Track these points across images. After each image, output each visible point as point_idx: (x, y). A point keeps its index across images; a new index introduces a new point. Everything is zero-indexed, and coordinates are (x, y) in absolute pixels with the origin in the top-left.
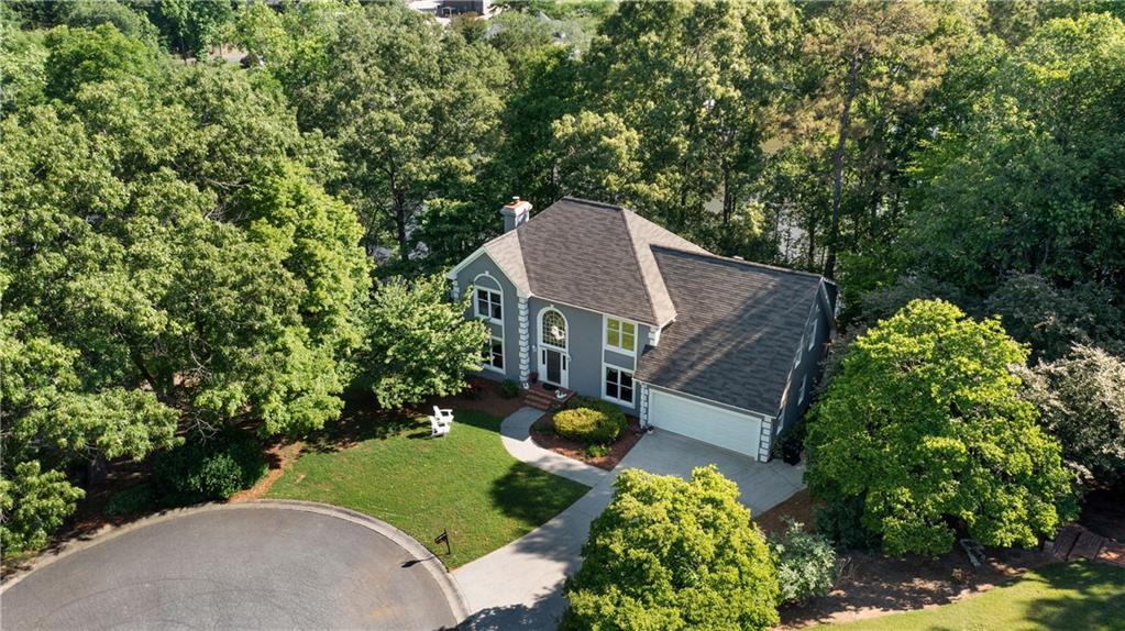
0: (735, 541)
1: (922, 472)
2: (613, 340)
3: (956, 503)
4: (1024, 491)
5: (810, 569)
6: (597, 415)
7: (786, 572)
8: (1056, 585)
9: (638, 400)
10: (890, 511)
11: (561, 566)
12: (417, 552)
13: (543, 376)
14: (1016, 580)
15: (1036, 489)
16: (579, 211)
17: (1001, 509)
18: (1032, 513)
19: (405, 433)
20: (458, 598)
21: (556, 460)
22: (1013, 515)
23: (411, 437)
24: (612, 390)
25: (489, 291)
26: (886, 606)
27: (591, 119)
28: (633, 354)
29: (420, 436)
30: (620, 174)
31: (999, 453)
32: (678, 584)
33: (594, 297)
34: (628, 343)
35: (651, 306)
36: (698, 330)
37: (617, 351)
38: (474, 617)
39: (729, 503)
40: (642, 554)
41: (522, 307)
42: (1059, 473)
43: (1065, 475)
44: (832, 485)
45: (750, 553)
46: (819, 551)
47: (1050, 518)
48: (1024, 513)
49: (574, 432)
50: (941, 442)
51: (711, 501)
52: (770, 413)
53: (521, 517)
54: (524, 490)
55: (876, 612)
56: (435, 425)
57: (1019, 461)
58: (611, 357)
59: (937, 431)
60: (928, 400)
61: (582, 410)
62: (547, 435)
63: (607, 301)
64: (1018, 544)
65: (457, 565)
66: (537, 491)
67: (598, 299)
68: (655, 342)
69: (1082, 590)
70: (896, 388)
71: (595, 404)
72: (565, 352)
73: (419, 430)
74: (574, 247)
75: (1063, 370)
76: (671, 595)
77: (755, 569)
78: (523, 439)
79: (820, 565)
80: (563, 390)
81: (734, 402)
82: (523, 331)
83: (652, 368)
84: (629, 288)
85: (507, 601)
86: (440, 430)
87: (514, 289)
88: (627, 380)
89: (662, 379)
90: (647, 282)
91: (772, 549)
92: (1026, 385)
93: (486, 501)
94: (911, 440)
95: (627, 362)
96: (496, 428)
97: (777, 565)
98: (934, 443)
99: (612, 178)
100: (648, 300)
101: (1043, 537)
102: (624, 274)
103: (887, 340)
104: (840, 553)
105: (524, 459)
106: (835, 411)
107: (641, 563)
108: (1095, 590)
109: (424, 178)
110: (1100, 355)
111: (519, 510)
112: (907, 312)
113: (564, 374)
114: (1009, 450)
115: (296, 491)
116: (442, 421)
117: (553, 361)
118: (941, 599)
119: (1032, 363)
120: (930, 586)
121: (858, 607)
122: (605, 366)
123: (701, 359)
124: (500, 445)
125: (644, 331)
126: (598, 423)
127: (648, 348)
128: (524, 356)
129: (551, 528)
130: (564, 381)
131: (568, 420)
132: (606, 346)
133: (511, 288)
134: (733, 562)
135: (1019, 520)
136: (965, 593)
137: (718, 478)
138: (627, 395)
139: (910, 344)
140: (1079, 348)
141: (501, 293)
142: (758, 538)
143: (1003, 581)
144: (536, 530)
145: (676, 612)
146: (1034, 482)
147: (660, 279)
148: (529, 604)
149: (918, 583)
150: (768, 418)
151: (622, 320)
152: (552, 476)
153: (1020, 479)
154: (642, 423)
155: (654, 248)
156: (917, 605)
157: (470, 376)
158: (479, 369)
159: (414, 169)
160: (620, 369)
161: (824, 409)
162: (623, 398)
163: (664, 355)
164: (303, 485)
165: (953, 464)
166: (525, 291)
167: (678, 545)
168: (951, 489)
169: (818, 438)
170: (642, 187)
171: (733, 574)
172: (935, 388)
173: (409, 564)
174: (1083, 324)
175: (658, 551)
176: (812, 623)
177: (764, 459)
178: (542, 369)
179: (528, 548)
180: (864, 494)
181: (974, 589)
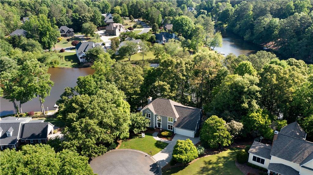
0: (192, 148)
1: (214, 137)
2: (169, 121)
3: (218, 141)
4: (226, 139)
5: (201, 150)
6: (168, 132)
7: (199, 151)
8: (231, 150)
9: (174, 130)
10: (211, 143)
11: (168, 154)
12: (147, 154)
13: (157, 127)
14: (227, 150)
15: (228, 139)
16: (162, 100)
17: (224, 141)
18: (227, 142)
19: (138, 137)
20: (155, 160)
21: (163, 140)
22: (225, 142)
23: (139, 138)
24: (169, 128)
25: (148, 113)
26: (211, 155)
27: (161, 83)
28: (173, 123)
29: (140, 138)
30: (167, 92)
31: (223, 135)
32: (186, 153)
33: (166, 114)
34: (172, 121)
35: (175, 115)
36: (182, 119)
37: (170, 122)
38: (158, 162)
39: (191, 143)
40: (182, 150)
41: (154, 116)
42: (230, 136)
43: (231, 137)
44: (204, 140)
45: (194, 149)
46: (202, 148)
47: (230, 142)
48: (226, 142)
49: (165, 135)
50: (216, 134)
51: (189, 143)
52: (194, 130)
53: (160, 148)
54: (159, 144)
55: (210, 155)
56: (142, 136)
57: (225, 135)
58: (169, 123)
59: (216, 132)
60: (214, 129)
61: (165, 132)
62: (160, 136)
63: (168, 114)
64: (226, 145)
65: (153, 155)
66: (161, 144)
67: (167, 114)
68: (176, 121)
69: (234, 151)
70: (211, 127)
71: (167, 131)
72: (161, 123)
73: (140, 137)
74: (162, 106)
75: (230, 124)
76: (186, 154)
77: (195, 151)
78: (157, 137)
79: (202, 150)
80: (161, 129)
81: (189, 129)
82: (154, 120)
83: (176, 125)
84: (171, 112)
85: (162, 159)
86: (143, 136)
87: (153, 113)
88: (171, 126)
89: (178, 126)
90: (174, 111)
91: (197, 148)
92: (226, 126)
93: (155, 146)
94: (213, 134)
95: (172, 124)
96: (152, 136)
97: (198, 150)
98: (215, 134)
99: (166, 93)
100: (175, 114)
101: (229, 144)
102: (170, 110)
103: (209, 121)
104: (205, 149)
105: (158, 140)
106: (203, 131)
107: (182, 151)
108: (236, 150)
109: (131, 92)
110: (234, 122)
111: (160, 147)
112: (211, 117)
113: (161, 126)
114: (224, 134)
115: (124, 147)
116: (143, 135)
117: (159, 124)
118: (218, 153)
119: (227, 123)
120: (216, 152)
121: (208, 155)
122: (168, 124)
123: (183, 123)
124: (153, 138)
125: (174, 119)
126: (168, 134)
127: (175, 122)
128: (154, 123)
129: (165, 149)
130: (161, 127)
131: (164, 133)
132: (168, 122)
133: (152, 113)
134: (192, 150)
135: (226, 143)
136: (220, 152)
137: (189, 140)
138: (172, 129)
139: (212, 122)
140: (232, 121)
141: (150, 114)
142: (195, 147)
143: (225, 150)
144: (163, 150)
145: (187, 156)
146: (227, 137)
147: (176, 111)
148: (165, 159)
149: (215, 152)
150: (194, 131)
151: (171, 117)
152: (163, 142)
153: (225, 137)
154: (175, 133)
155: (174, 106)
156: (215, 154)
157: (147, 128)
158: (148, 126)
159: (130, 91)
160: (170, 125)
161: (202, 130)
162: (171, 129)
163: (178, 123)
164: (125, 146)
165: (217, 136)
166: (155, 113)
167: (186, 148)
168: (218, 139)
169: (201, 134)
170: (170, 94)
171: (192, 151)
172: (215, 127)
173: (146, 156)
174: (233, 117)
175: (184, 149)
176: (202, 157)
177: (194, 137)
178: (157, 125)
179: (163, 152)
180: (208, 141)
181: (222, 152)
